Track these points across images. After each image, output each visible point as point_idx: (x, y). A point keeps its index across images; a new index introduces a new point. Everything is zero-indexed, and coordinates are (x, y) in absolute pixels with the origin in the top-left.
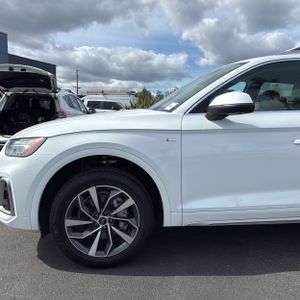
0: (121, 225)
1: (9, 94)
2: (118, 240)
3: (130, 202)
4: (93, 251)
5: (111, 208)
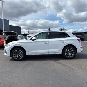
1: (8, 36)
2: (20, 57)
3: (22, 52)
4: (17, 59)
5: (19, 53)
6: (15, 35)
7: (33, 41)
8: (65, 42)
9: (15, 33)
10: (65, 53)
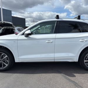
0: (5, 61)
1: (3, 28)
3: (6, 56)
5: (3, 57)
6: (11, 28)
7: (26, 38)
8: (86, 40)
9: (11, 24)
10: (85, 61)
